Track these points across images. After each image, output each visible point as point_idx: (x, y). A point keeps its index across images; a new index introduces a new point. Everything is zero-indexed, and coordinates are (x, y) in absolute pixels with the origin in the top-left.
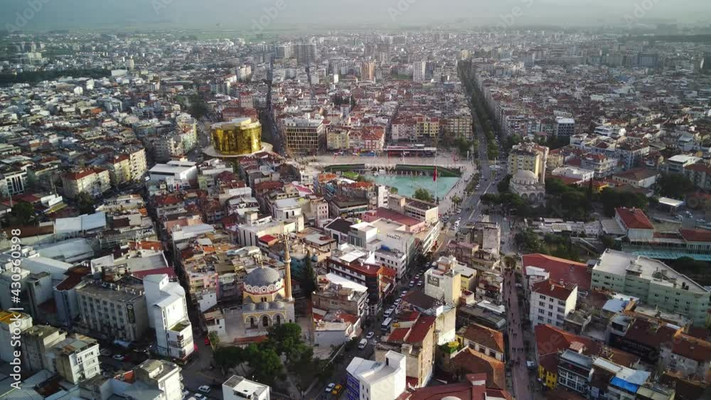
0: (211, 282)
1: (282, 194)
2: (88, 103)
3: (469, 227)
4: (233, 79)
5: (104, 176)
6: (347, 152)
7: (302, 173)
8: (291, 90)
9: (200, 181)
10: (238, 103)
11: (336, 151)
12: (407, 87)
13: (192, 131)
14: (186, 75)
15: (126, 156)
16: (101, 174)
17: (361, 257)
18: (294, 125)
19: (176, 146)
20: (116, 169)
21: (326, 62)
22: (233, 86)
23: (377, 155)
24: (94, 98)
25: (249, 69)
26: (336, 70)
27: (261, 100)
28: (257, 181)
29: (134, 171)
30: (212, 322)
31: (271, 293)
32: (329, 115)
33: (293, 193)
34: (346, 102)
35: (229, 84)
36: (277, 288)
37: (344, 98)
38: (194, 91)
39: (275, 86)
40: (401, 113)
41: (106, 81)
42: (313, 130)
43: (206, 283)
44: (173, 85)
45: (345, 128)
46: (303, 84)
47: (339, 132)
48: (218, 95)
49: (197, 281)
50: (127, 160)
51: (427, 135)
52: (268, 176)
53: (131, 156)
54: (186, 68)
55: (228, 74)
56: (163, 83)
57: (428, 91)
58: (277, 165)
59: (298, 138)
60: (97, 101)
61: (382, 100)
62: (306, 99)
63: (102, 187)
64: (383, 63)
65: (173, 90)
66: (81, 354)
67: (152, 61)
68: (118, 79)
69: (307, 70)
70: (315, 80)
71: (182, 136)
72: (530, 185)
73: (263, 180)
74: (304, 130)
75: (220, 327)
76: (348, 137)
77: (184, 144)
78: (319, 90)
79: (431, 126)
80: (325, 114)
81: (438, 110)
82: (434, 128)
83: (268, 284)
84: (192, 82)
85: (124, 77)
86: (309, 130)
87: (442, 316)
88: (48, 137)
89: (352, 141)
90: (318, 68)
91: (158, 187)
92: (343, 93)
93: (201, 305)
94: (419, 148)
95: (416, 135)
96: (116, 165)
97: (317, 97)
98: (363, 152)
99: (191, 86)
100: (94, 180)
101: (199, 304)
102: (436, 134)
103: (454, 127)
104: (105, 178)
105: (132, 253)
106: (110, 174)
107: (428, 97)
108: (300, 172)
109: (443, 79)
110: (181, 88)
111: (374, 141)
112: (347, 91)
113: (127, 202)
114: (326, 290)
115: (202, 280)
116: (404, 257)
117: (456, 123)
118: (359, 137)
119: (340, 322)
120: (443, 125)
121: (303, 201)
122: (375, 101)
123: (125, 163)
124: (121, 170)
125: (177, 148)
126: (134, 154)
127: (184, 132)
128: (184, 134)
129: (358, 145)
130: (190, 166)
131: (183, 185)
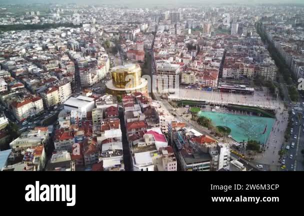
2: (63, 44)
4: (138, 31)
5: (39, 104)
6: (194, 86)
8: (165, 39)
9: (93, 115)
10: (136, 46)
11: (187, 85)
12: (229, 39)
13: (104, 67)
14: (116, 27)
15: (57, 88)
16: (36, 103)
18: (162, 67)
21: (185, 22)
22: (137, 35)
23: (214, 90)
24: (67, 41)
25: (147, 26)
26: (190, 26)
27: (148, 45)
28: (129, 120)
29: (62, 97)
32: (184, 58)
34: (195, 48)
35: (134, 35)
37: (193, 45)
38: (118, 37)
39: (157, 36)
40: (227, 58)
41: (78, 30)
42: (173, 71)
44: (108, 33)
45: (193, 70)
46: (172, 36)
47: (189, 74)
48: (127, 41)
50: (57, 91)
51: (246, 76)
52: (137, 117)
53: (60, 88)
54: (118, 24)
55: (136, 27)
56: (105, 32)
57: (241, 42)
58: (144, 106)
60: (68, 43)
61: (215, 47)
62: (172, 46)
63: (37, 110)
64: (214, 23)
65: (108, 36)
67: (105, 19)
68: (85, 29)
69: (175, 26)
70: (179, 32)
71: (97, 71)
73: (133, 120)
74: (168, 72)
76: (195, 77)
77: (98, 75)
78: (181, 39)
79: (248, 71)
80: (182, 56)
81: (250, 56)
82: (250, 72)
84: (118, 32)
85: (88, 27)
86: (171, 72)
88: (28, 66)
89: (197, 80)
90: (181, 25)
91: (65, 118)
92: (192, 42)
94: (242, 88)
95: (239, 75)
96: (49, 96)
97: (179, 44)
98: (204, 87)
99: (117, 34)
100: (32, 107)
102: (252, 76)
103: (264, 72)
106: (43, 101)
107: (242, 47)
108: (159, 116)
109: (248, 34)
110: (112, 35)
111: (211, 81)
112: (195, 41)
113: (35, 136)
118: (202, 78)
120: (257, 71)
122: (212, 48)
123: (55, 93)
124: (52, 98)
125: (93, 79)
126: (62, 87)
127: (99, 68)
128: (99, 70)
129: (201, 82)
130: (90, 102)
131: (81, 117)
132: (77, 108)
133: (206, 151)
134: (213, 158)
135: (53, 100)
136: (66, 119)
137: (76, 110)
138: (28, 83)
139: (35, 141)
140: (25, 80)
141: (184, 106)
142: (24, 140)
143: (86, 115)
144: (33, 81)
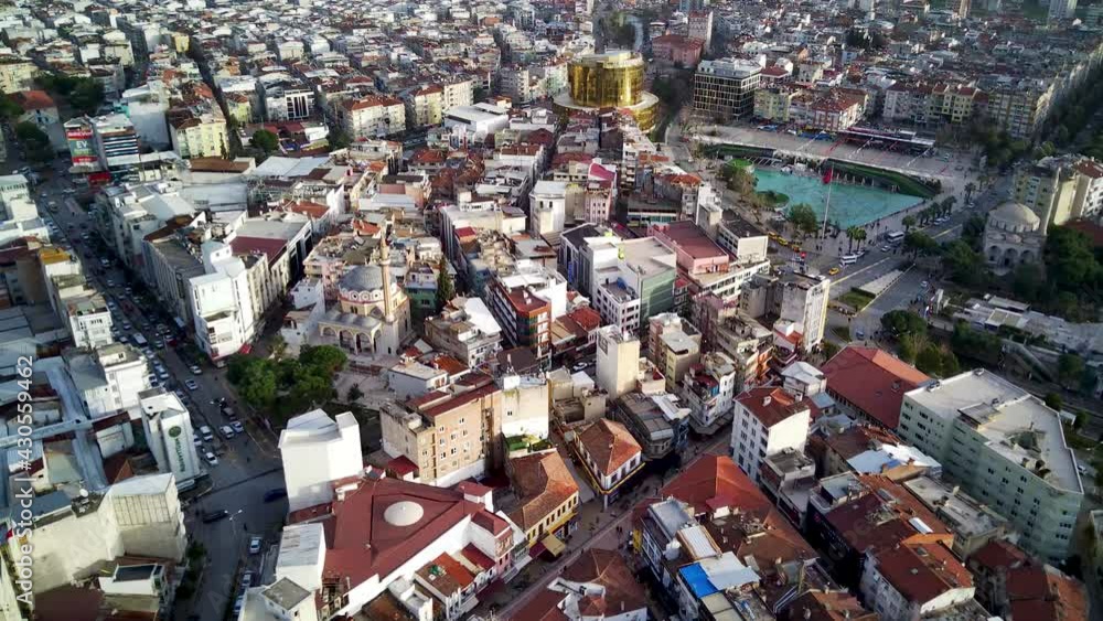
0: (331, 273)
1: (564, 174)
3: (769, 278)
5: (397, 112)
6: (782, 127)
7: (626, 148)
8: (792, 15)
9: (497, 138)
15: (439, 87)
16: (391, 109)
17: (534, 286)
18: (712, 70)
19: (533, 83)
20: (417, 104)
24: (506, 3)
28: (561, 150)
30: (288, 324)
31: (364, 303)
33: (580, 175)
36: (375, 299)
42: (735, 81)
43: (325, 272)
47: (777, 92)
49: (315, 267)
50: (438, 94)
51: (948, 118)
52: (579, 144)
53: (446, 89)
57: (1041, 40)
58: (607, 129)
59: (710, 94)
63: (392, 127)
66: (86, 319)
71: (547, 69)
72: (1015, 232)
73: (570, 149)
74: (721, 81)
75: (298, 334)
76: (790, 101)
77: (549, 81)
79: (956, 102)
82: (962, 106)
83: (360, 290)
86: (729, 83)
87: (515, 392)
88: (392, 49)
89: (793, 110)
91: (439, 137)
93: (296, 300)
94: (902, 136)
95: (928, 115)
96: (419, 99)
98: (808, 130)
100: (380, 115)
101: (293, 297)
102: (964, 118)
103: (1001, 109)
104: (397, 115)
105: (274, 215)
106: (406, 110)
108: (626, 146)
111: (830, 114)
112: (890, 25)
114: (450, 319)
115: (320, 267)
116: (637, 302)
117: (1005, 105)
118: (808, 104)
119: (432, 366)
120: (980, 104)
121: (575, 189)
122: (918, 48)
123: (435, 98)
124: (426, 107)
125: (534, 88)
126: (451, 87)
127: (554, 64)
128: (552, 68)
129: (802, 117)
130: (499, 114)
131: (473, 138)
132: (468, 122)
133: (674, 197)
134: (684, 209)
135: (428, 111)
136: (443, 139)
137: (464, 126)
138: (384, 79)
139: (374, 155)
140: (377, 73)
141: (721, 157)
142: (354, 153)
143: (484, 138)
144: (393, 75)
